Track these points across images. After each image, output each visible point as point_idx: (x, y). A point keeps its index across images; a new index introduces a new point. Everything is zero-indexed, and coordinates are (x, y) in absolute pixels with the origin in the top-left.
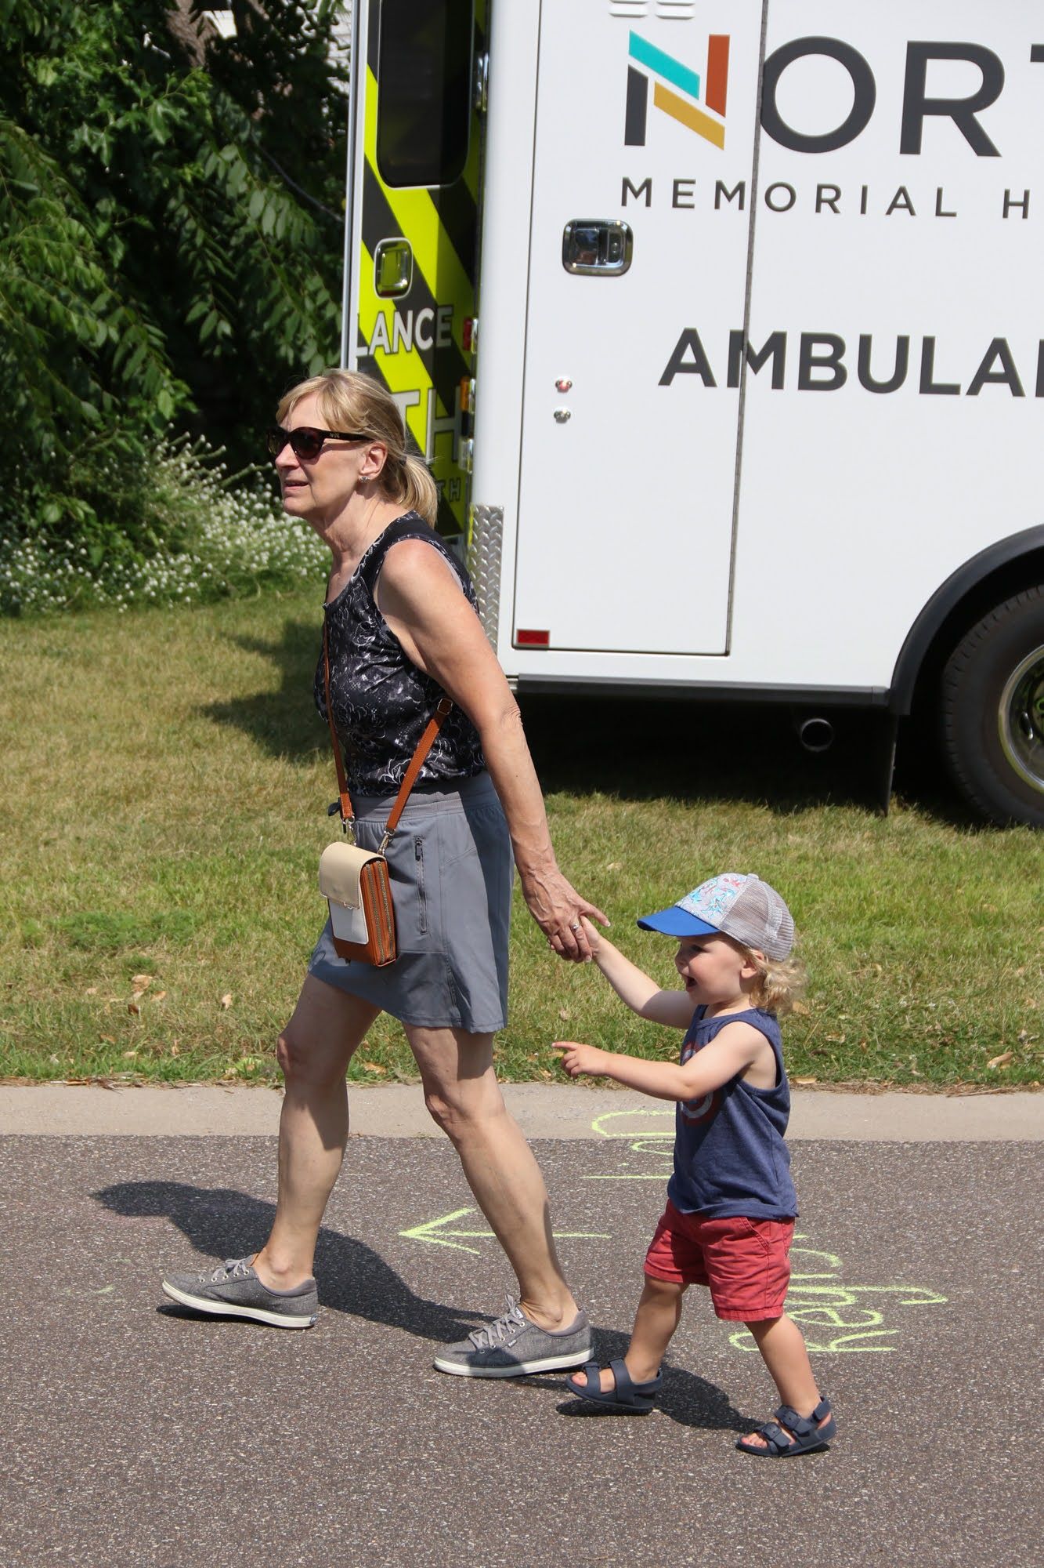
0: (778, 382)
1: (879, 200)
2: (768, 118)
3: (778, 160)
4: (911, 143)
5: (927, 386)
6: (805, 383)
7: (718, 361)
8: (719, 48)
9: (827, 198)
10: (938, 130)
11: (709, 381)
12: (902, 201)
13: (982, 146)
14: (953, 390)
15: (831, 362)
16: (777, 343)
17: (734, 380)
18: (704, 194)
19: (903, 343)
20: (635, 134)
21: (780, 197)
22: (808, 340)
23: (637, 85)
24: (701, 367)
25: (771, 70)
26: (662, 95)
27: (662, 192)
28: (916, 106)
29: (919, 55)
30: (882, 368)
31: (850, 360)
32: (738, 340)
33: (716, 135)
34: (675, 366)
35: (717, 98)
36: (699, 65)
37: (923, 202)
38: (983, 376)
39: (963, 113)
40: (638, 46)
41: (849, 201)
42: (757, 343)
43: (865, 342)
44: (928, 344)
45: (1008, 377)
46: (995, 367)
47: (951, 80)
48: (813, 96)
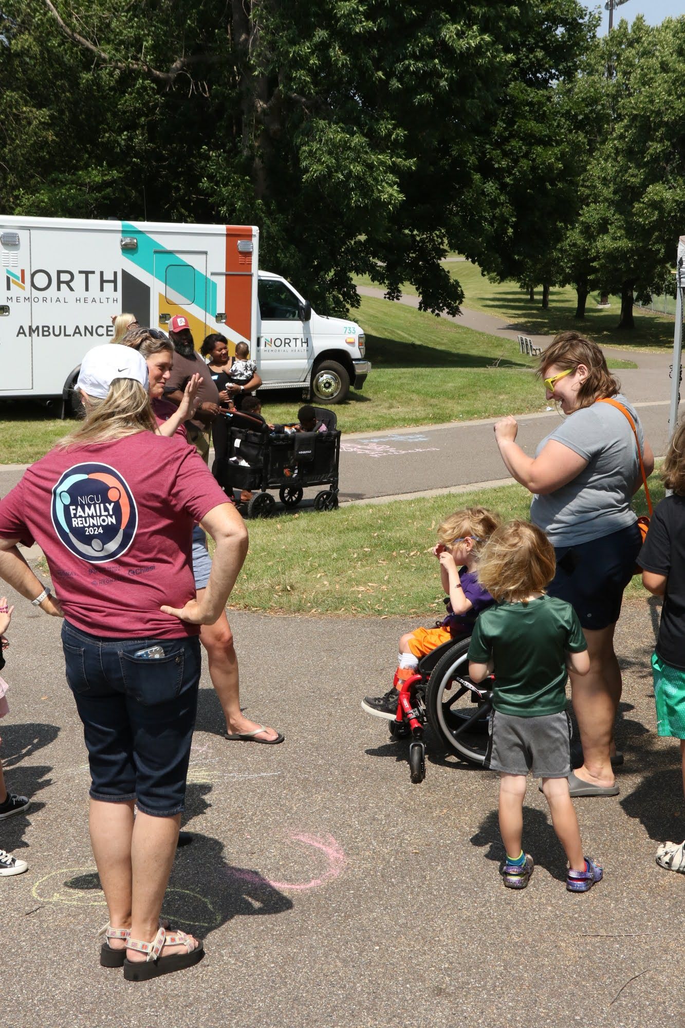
0: (38, 335)
1: (54, 299)
2: (33, 285)
3: (36, 293)
4: (59, 289)
5: (65, 335)
6: (43, 335)
7: (27, 332)
8: (23, 271)
9: (45, 300)
10: (63, 286)
11: (26, 336)
12: (58, 300)
13: (72, 289)
14: (70, 335)
15: (48, 331)
16: (37, 328)
17: (30, 335)
18: (22, 299)
19: (60, 327)
20: (9, 288)
21: (36, 300)
22: (43, 327)
23: (8, 279)
24: (24, 333)
25: (33, 275)
26: (13, 281)
27: (14, 299)
28: (59, 282)
29: (59, 272)
30: (57, 332)
31: (51, 330)
32: (30, 327)
33: (23, 288)
34: (19, 333)
35: (23, 281)
36: (19, 275)
37: (62, 300)
38: (75, 333)
39: (68, 283)
40: (8, 272)
41: (49, 300)
42: (34, 328)
43: (54, 327)
44: (65, 327)
45: (80, 333)
46: (77, 331)
47: (65, 277)
48: (41, 281)
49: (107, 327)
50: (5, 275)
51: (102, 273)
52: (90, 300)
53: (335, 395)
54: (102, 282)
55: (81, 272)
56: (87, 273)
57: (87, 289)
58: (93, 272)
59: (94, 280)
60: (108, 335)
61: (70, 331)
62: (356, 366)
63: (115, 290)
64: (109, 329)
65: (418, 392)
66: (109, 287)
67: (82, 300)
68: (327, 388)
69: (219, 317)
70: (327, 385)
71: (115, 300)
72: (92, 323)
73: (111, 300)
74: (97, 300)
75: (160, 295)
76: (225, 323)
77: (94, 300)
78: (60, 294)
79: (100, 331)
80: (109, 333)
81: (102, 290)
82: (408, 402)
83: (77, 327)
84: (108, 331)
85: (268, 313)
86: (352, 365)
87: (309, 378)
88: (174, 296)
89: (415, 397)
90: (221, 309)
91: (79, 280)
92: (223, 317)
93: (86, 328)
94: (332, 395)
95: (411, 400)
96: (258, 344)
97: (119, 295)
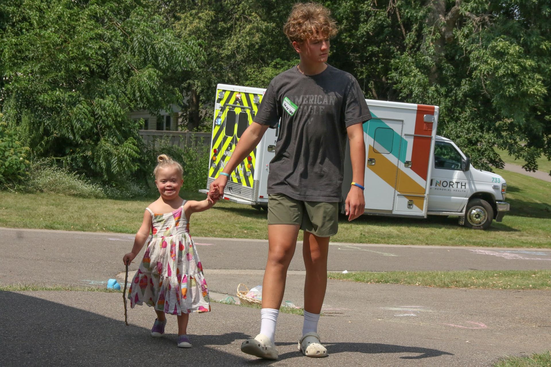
20: (277, 135)
53: (483, 223)
62: (499, 206)
65: (543, 229)
68: (477, 218)
69: (407, 163)
70: (477, 216)
75: (370, 146)
76: (411, 168)
82: (535, 234)
85: (440, 164)
86: (495, 204)
87: (464, 210)
88: (379, 148)
89: (540, 231)
90: (409, 158)
92: (410, 163)
94: (480, 223)
95: (538, 233)
96: (431, 184)
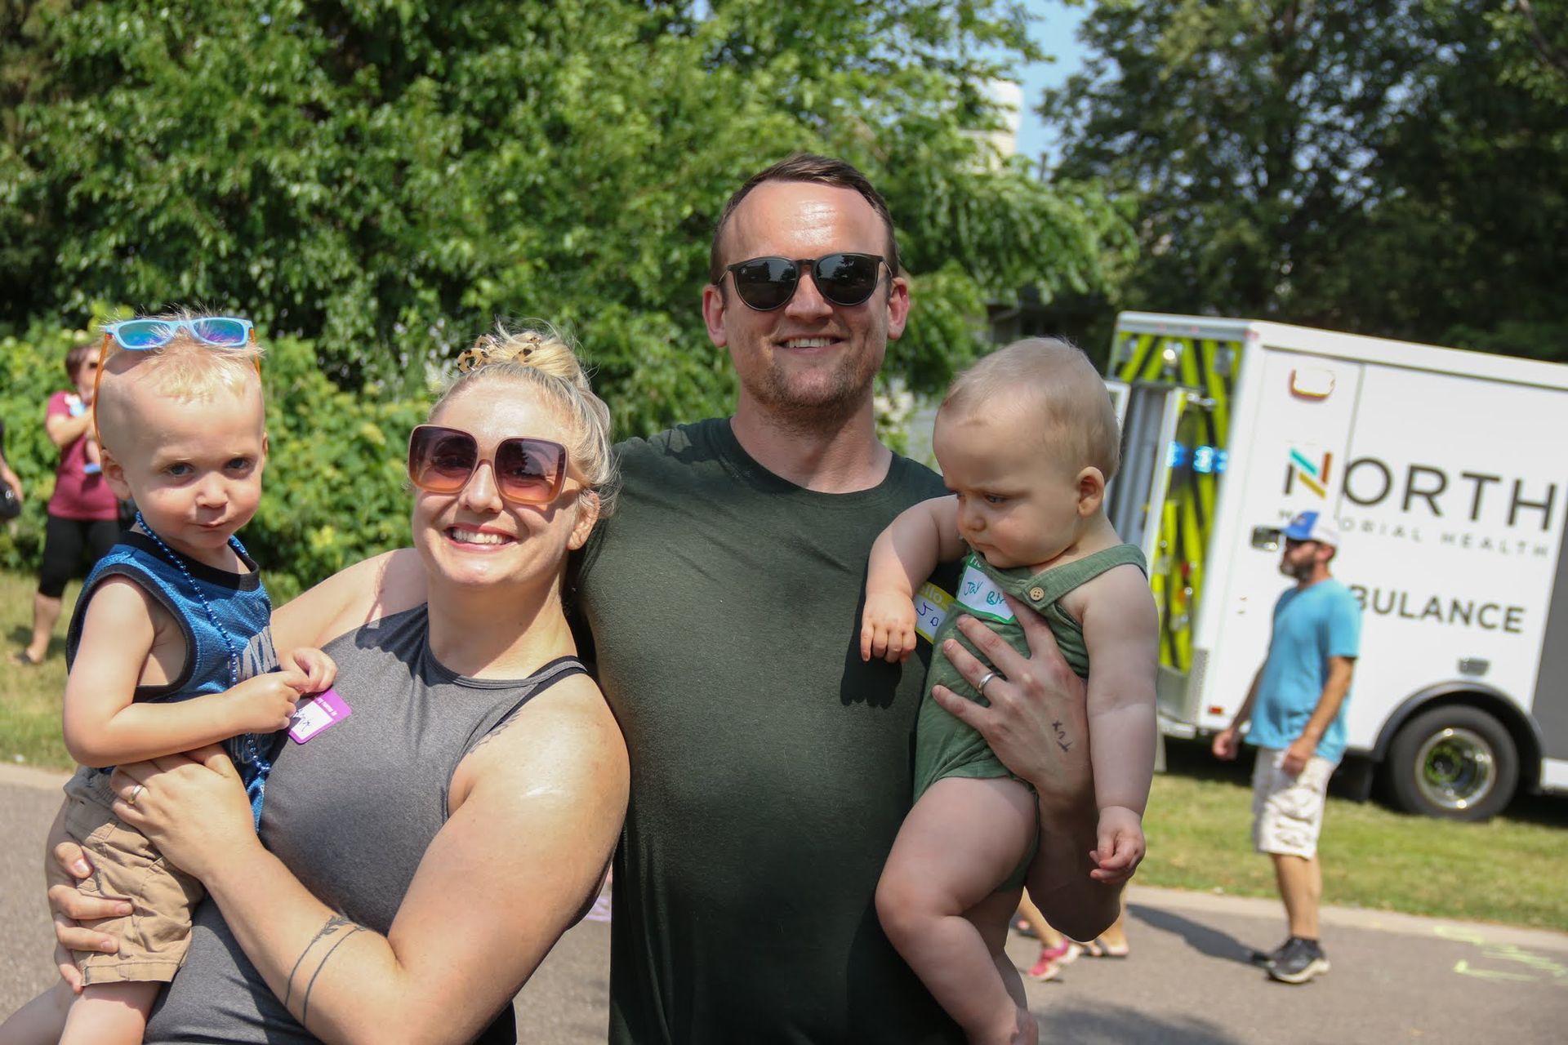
1: (1391, 528)
2: (1345, 490)
3: (1348, 507)
4: (1406, 506)
5: (1403, 614)
8: (1328, 458)
9: (1367, 527)
10: (1418, 502)
12: (1399, 532)
13: (1436, 511)
14: (1411, 616)
19: (1393, 595)
20: (1288, 490)
23: (1291, 471)
25: (1349, 469)
26: (1301, 476)
28: (1410, 492)
29: (1414, 470)
30: (1383, 604)
31: (1369, 599)
33: (1321, 493)
35: (1325, 477)
36: (1318, 463)
37: (1409, 533)
38: (1427, 612)
39: (1429, 496)
40: (1295, 455)
41: (1377, 529)
43: (1377, 593)
44: (1404, 597)
45: (1438, 614)
46: (1432, 609)
47: (1426, 482)
48: (1367, 482)
49: (1510, 610)
50: (1287, 459)
51: (1518, 485)
52: (1476, 541)
54: (1516, 502)
55: (1466, 475)
56: (1481, 479)
57: (1474, 515)
58: (1496, 479)
59: (1497, 498)
60: (1507, 629)
61: (1415, 606)
63: (1546, 525)
64: (1515, 615)
66: (1529, 518)
67: (1458, 540)
71: (1540, 551)
72: (1472, 595)
73: (1529, 549)
74: (1495, 543)
77: (1486, 544)
78: (1407, 520)
79: (1490, 617)
80: (1513, 625)
81: (1511, 520)
83: (1434, 601)
84: (1509, 619)
91: (1459, 493)
93: (1456, 606)
97: (1552, 539)
